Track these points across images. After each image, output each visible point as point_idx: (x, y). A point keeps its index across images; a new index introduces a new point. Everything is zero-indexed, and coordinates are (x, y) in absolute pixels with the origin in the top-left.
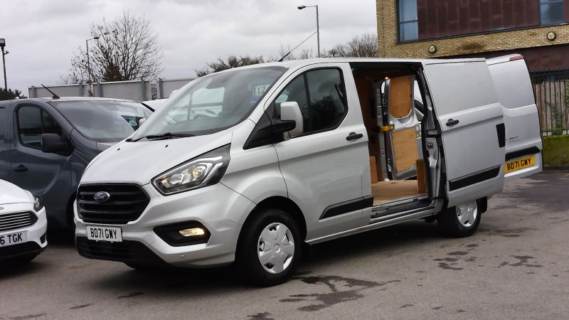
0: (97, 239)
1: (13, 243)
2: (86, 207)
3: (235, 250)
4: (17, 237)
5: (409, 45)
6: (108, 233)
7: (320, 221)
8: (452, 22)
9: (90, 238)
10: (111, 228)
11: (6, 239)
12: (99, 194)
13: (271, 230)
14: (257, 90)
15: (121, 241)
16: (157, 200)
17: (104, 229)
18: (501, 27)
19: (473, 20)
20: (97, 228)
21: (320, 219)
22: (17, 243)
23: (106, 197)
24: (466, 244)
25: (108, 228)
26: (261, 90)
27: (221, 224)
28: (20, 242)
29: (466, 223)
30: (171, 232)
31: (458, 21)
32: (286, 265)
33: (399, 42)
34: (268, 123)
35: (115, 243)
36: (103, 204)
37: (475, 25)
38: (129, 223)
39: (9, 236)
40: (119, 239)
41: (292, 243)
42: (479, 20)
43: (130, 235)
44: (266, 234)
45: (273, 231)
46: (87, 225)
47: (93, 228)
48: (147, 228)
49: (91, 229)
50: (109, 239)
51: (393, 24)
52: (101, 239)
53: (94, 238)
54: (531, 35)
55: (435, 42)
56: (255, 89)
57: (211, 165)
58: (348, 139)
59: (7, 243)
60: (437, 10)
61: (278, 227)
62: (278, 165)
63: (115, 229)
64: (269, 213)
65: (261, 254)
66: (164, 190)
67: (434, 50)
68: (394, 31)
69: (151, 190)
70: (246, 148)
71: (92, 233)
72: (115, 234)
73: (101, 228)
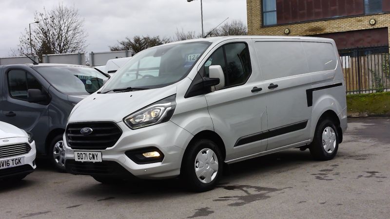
0: (83, 161)
1: (15, 165)
2: (73, 138)
3: (180, 166)
4: (17, 161)
5: (271, 29)
6: (91, 156)
7: (235, 148)
8: (301, 12)
9: (77, 160)
10: (93, 153)
11: (11, 162)
12: (85, 130)
13: (203, 153)
14: (189, 58)
15: (101, 161)
16: (127, 133)
17: (88, 153)
18: (336, 15)
19: (317, 10)
20: (83, 153)
21: (235, 146)
22: (18, 165)
23: (90, 131)
24: (330, 165)
25: (91, 153)
26: (192, 58)
27: (171, 149)
28: (20, 164)
29: (329, 150)
30: (137, 155)
31: (305, 11)
32: (213, 177)
33: (263, 26)
34: (201, 80)
35: (96, 163)
36: (87, 136)
37: (318, 14)
38: (108, 149)
39: (13, 160)
40: (99, 160)
41: (217, 162)
42: (321, 10)
43: (107, 157)
44: (200, 156)
45: (205, 154)
46: (75, 151)
47: (80, 153)
48: (121, 152)
49: (78, 154)
50: (92, 160)
51: (259, 13)
52: (86, 160)
53: (80, 160)
54: (358, 21)
55: (289, 26)
56: (187, 57)
57: (164, 108)
58: (253, 91)
59: (11, 165)
60: (290, 3)
61: (207, 152)
62: (207, 109)
63: (96, 153)
64: (202, 142)
65: (197, 170)
66: (132, 126)
67: (288, 32)
68: (259, 18)
69: (122, 125)
70: (186, 97)
71: (78, 156)
72: (97, 156)
73: (85, 153)
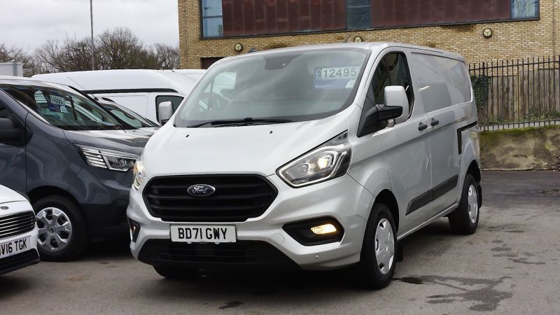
0: (189, 241)
1: (19, 251)
3: (361, 249)
4: (22, 243)
5: (214, 42)
6: (212, 232)
7: (407, 217)
8: (259, 21)
9: (175, 239)
10: (216, 227)
11: (13, 246)
12: (197, 188)
14: (323, 74)
15: (235, 241)
16: (286, 194)
17: (204, 228)
18: (308, 29)
19: (281, 20)
20: (191, 227)
22: (23, 250)
25: (212, 228)
27: (351, 220)
28: (25, 250)
29: (473, 219)
30: (301, 230)
31: (265, 20)
32: (390, 265)
33: (202, 38)
35: (222, 244)
36: (199, 199)
37: (282, 25)
38: (249, 220)
39: (16, 242)
40: (230, 238)
41: (393, 241)
42: (286, 20)
43: (246, 234)
44: (379, 231)
45: (382, 228)
46: (171, 225)
47: (184, 227)
48: (276, 225)
49: (179, 229)
50: (213, 240)
51: (196, 17)
52: (198, 240)
53: (184, 240)
54: (338, 39)
55: (241, 41)
56: (320, 73)
57: (337, 153)
59: (15, 252)
60: (243, 7)
61: (384, 224)
63: (224, 228)
65: (377, 253)
66: (293, 182)
67: (240, 48)
68: (197, 25)
69: (276, 181)
70: (359, 135)
71: (180, 233)
72: (224, 233)
73: (199, 227)
